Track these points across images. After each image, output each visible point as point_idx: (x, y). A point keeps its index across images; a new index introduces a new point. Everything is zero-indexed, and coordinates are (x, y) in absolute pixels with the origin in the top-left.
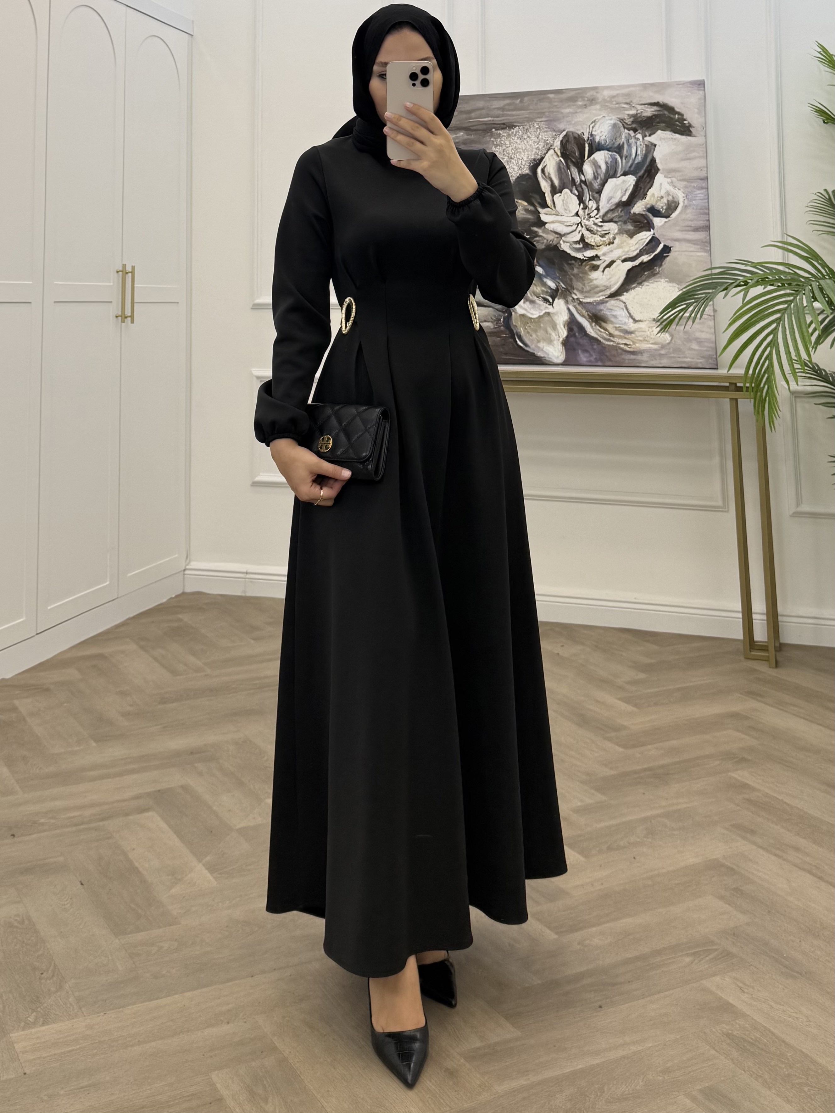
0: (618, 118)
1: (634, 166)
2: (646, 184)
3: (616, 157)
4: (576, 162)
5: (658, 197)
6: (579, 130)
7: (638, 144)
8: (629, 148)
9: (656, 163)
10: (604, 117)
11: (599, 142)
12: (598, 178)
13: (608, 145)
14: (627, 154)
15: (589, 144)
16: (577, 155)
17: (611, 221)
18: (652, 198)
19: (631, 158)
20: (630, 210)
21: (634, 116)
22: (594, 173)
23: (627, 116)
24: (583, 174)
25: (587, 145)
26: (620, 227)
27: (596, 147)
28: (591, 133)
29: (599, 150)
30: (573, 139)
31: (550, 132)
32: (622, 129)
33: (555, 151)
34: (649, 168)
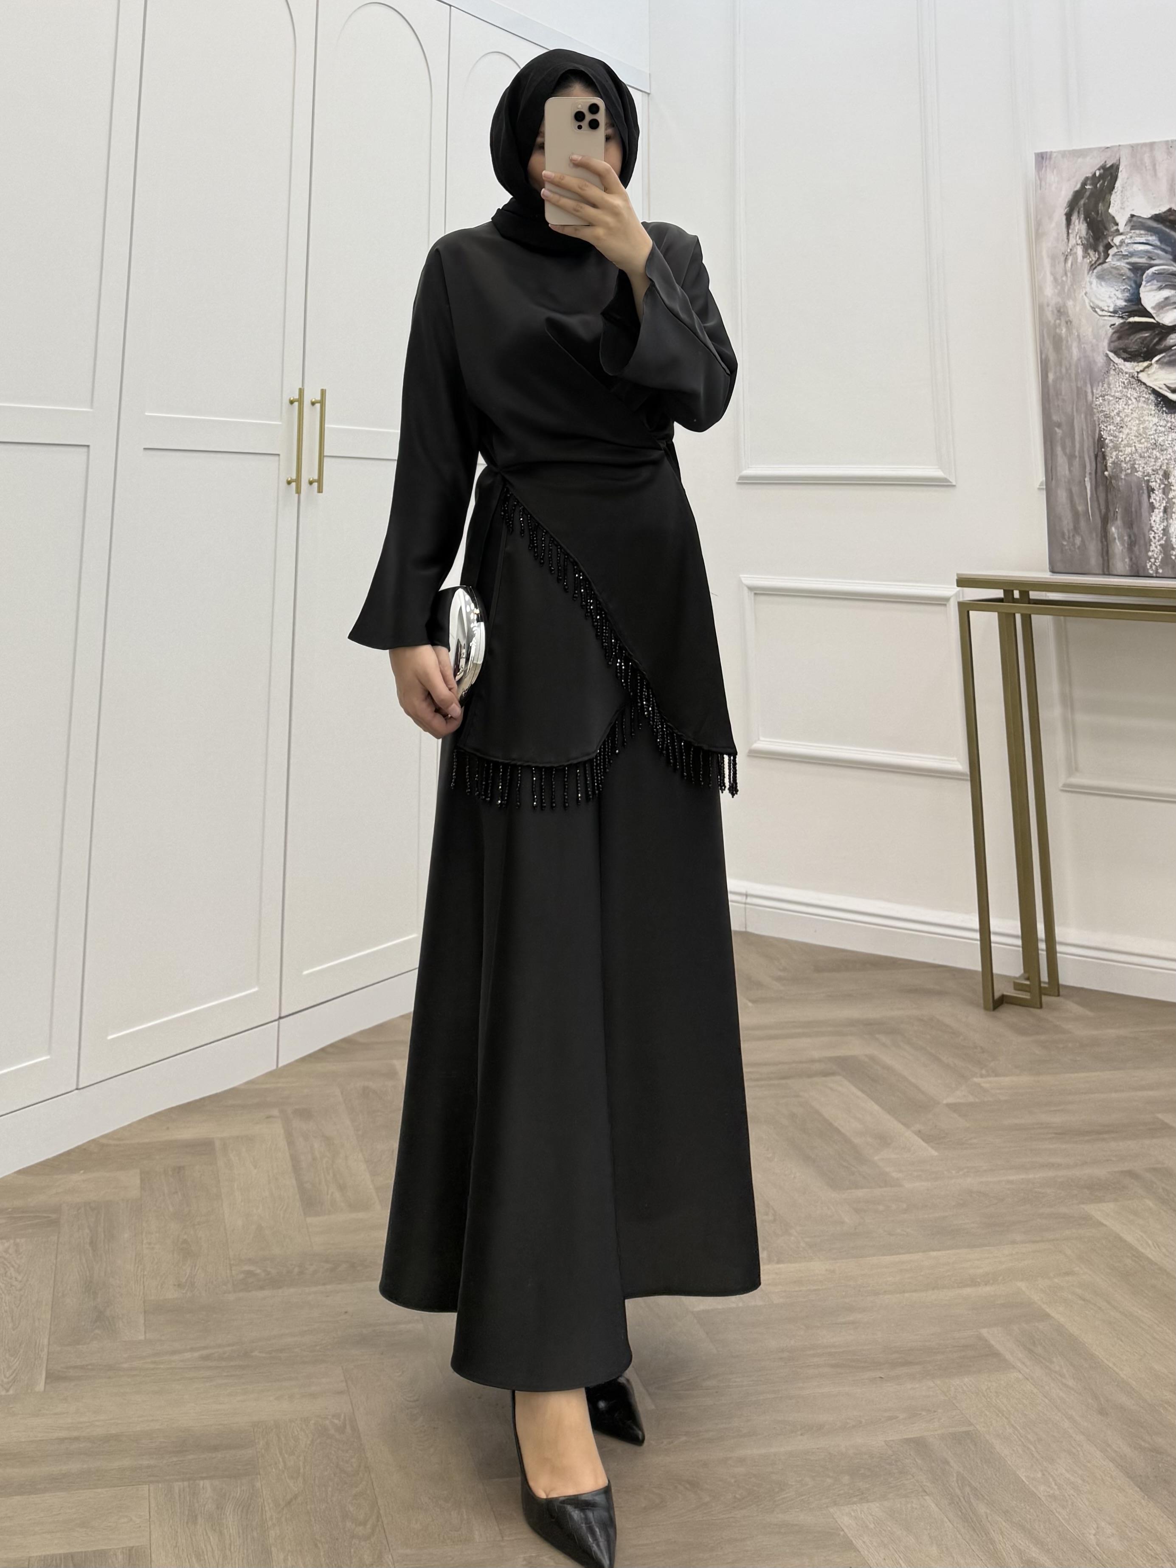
0: (1088, 273)
1: (1163, 246)
3: (1150, 274)
4: (1159, 337)
6: (1106, 332)
7: (1130, 242)
8: (1136, 255)
9: (1159, 214)
10: (1086, 294)
11: (1126, 301)
13: (1130, 287)
14: (1146, 257)
15: (1129, 316)
16: (1147, 335)
19: (1152, 250)
21: (1086, 249)
23: (1085, 260)
25: (1132, 320)
27: (1135, 306)
28: (1111, 312)
29: (1140, 299)
30: (1121, 341)
31: (1111, 378)
32: (1105, 266)
33: (1141, 371)
34: (1168, 224)
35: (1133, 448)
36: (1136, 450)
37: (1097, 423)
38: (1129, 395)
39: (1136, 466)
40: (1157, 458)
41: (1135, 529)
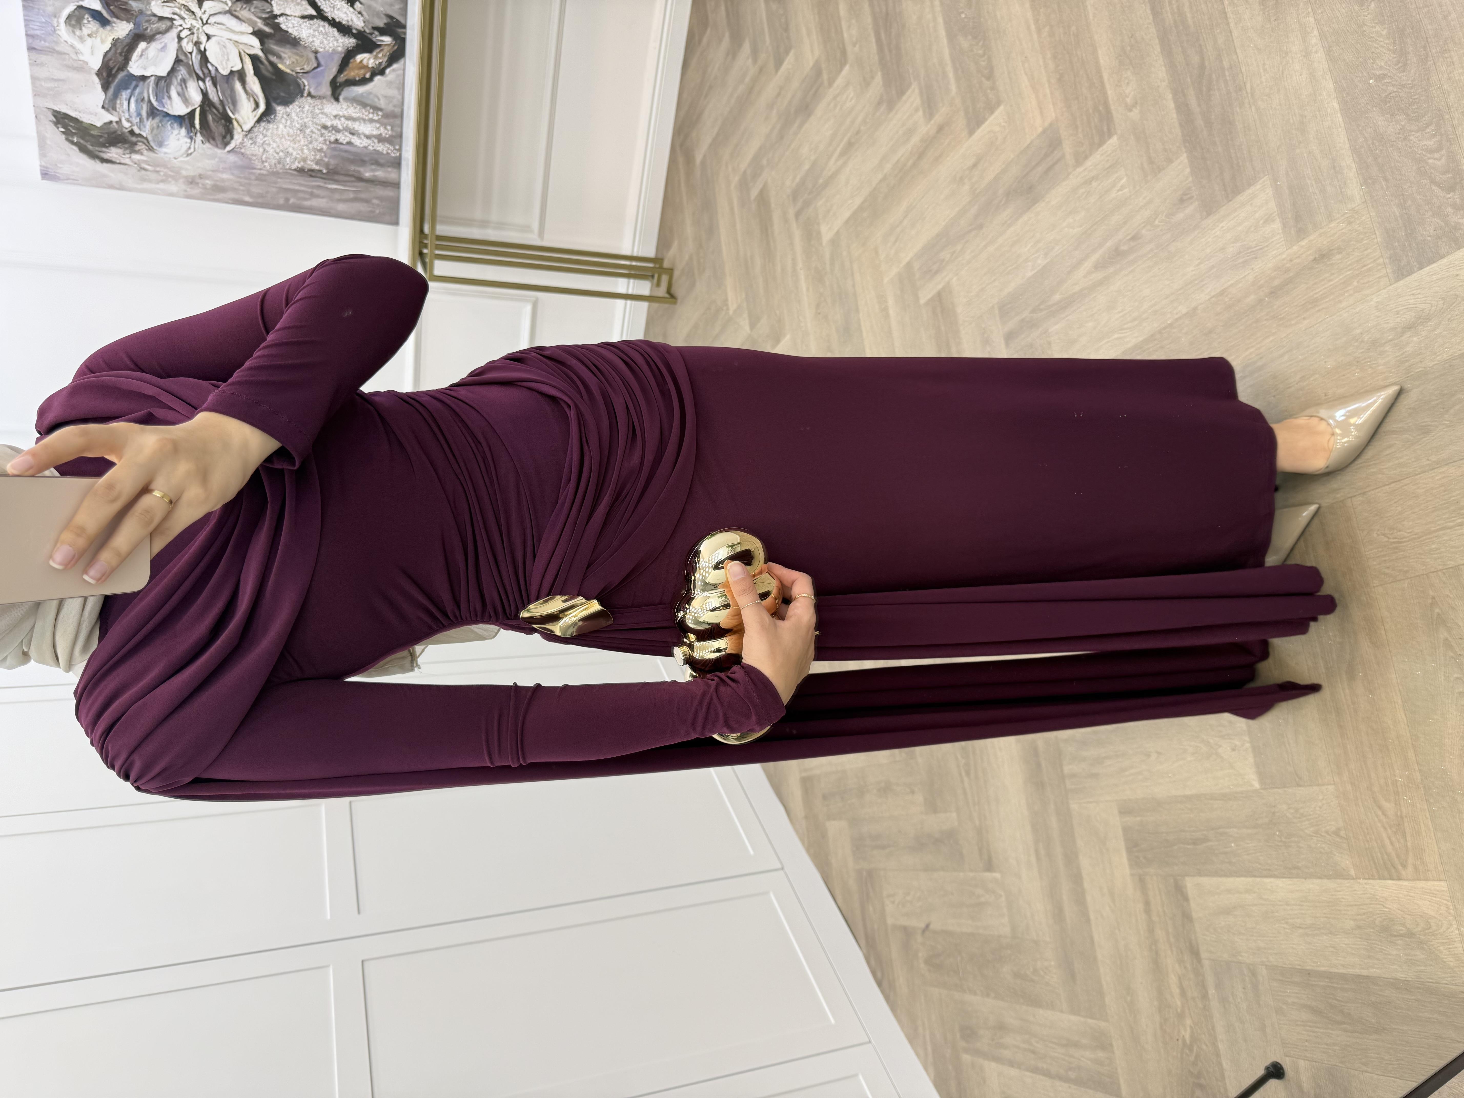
0: (156, 153)
1: (132, 87)
2: (113, 59)
3: (157, 103)
4: (212, 107)
5: (96, 37)
6: (208, 148)
7: (127, 114)
8: (140, 111)
9: (101, 84)
10: (175, 159)
11: (181, 128)
12: (181, 80)
13: (168, 121)
14: (142, 103)
15: (195, 128)
16: (210, 117)
17: (161, 18)
18: (103, 36)
19: (135, 97)
20: (134, 29)
21: (134, 151)
22: (186, 87)
23: (144, 154)
24: (202, 90)
25: (197, 126)
26: (148, 7)
27: (185, 121)
28: (192, 141)
30: (217, 138)
31: (248, 153)
32: (150, 138)
33: (241, 127)
34: (110, 79)
35: (305, 147)
36: (306, 145)
37: (285, 171)
38: (262, 142)
39: (319, 148)
40: (312, 132)
41: (366, 159)
